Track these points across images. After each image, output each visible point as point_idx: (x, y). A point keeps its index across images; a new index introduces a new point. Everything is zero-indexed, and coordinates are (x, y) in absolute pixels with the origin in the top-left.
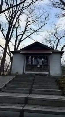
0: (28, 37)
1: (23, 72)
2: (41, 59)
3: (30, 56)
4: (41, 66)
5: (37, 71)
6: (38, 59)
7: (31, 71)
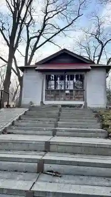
0: (48, 40)
1: (42, 102)
2: (72, 79)
3: (53, 76)
4: (71, 91)
5: (65, 100)
6: (66, 80)
7: (55, 100)
